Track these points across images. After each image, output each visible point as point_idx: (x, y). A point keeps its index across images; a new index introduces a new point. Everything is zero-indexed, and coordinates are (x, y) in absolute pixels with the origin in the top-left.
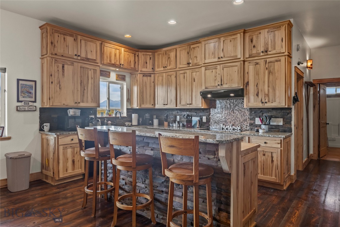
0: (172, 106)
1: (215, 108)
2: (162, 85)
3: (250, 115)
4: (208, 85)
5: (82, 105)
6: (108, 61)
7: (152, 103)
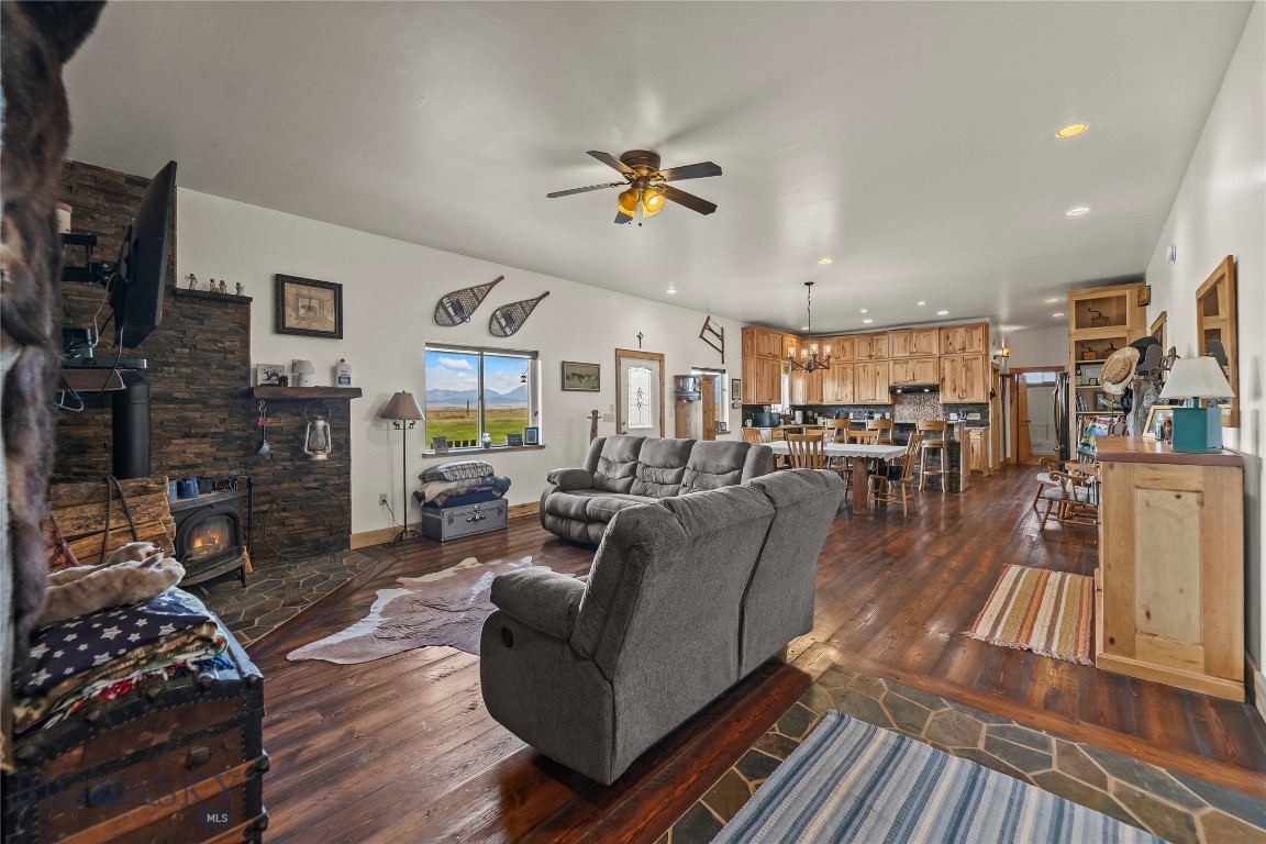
0: (849, 401)
1: (901, 404)
2: (834, 379)
3: (945, 410)
4: (897, 380)
7: (819, 398)
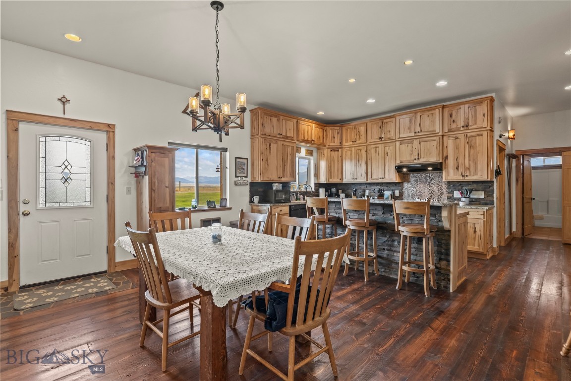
1: (409, 182)
2: (351, 160)
3: (448, 188)
4: (403, 159)
5: (283, 179)
6: (303, 138)
7: (340, 177)
